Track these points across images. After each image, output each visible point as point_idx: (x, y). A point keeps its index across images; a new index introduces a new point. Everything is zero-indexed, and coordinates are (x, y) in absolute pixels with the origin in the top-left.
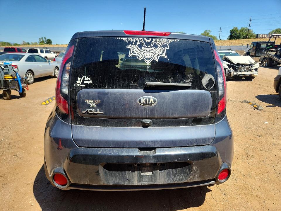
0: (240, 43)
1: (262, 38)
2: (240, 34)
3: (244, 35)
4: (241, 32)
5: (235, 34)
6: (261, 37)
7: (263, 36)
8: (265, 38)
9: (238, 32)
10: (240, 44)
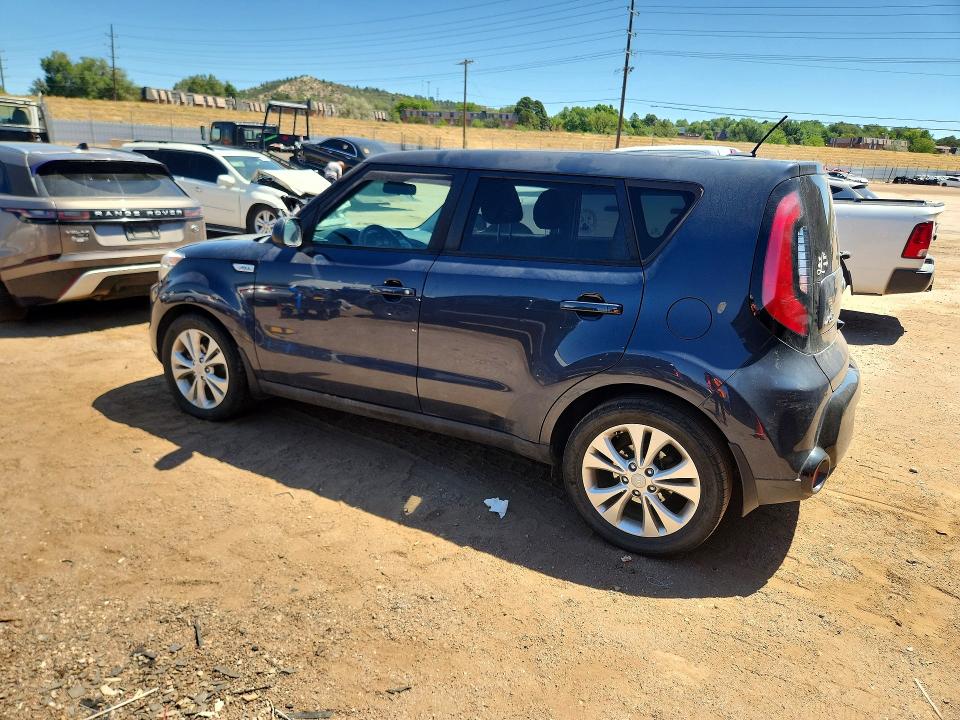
0: (113, 115)
1: (161, 101)
2: (83, 79)
3: (101, 85)
4: (86, 72)
5: (65, 78)
6: (156, 97)
7: (164, 97)
8: (169, 102)
9: (75, 72)
10: (116, 118)
